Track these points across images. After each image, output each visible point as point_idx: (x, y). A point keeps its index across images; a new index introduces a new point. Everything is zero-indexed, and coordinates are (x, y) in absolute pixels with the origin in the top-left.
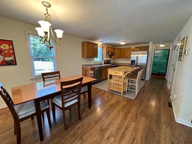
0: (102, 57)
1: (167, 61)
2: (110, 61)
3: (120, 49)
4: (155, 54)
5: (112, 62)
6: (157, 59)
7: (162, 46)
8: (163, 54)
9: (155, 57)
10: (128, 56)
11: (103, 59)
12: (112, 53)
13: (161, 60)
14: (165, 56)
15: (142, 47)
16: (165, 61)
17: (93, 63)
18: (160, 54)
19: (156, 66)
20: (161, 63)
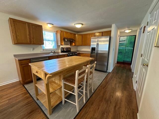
1: (133, 49)
2: (70, 48)
3: (82, 35)
4: (121, 41)
5: (75, 50)
6: (122, 47)
7: (127, 31)
8: (129, 40)
9: (121, 45)
10: (90, 43)
11: (58, 46)
13: (127, 48)
14: (131, 43)
15: (104, 32)
16: (130, 49)
17: (41, 51)
18: (126, 41)
19: (122, 55)
20: (127, 50)
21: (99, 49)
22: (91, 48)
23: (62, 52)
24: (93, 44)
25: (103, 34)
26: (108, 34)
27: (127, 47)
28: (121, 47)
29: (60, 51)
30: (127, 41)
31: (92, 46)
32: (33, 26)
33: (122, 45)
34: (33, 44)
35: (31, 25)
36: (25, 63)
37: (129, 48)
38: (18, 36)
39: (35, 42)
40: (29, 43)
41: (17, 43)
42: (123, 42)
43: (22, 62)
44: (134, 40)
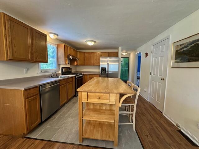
0: (58, 62)
1: (128, 69)
2: (71, 68)
3: (85, 52)
5: (75, 71)
8: (124, 62)
10: (95, 63)
11: (59, 65)
12: (74, 57)
14: (126, 64)
15: (111, 52)
17: (38, 73)
20: (124, 70)
21: (109, 70)
22: (101, 69)
23: (63, 73)
24: (103, 64)
25: (110, 55)
26: (116, 55)
27: (124, 67)
29: (60, 72)
31: (101, 66)
32: (37, 34)
34: (35, 61)
35: (34, 32)
36: (34, 94)
37: (126, 68)
38: (15, 46)
39: (37, 58)
40: (31, 60)
41: (12, 59)
43: (29, 93)
44: (128, 61)
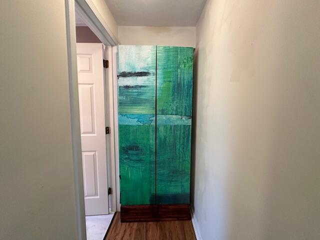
1: (189, 122)
6: (137, 110)
8: (166, 74)
9: (127, 97)
13: (162, 118)
16: (179, 123)
18: (152, 78)
19: (140, 161)
20: (162, 133)
27: (163, 112)
28: (133, 116)
30: (159, 72)
33: (136, 102)
37: (175, 119)
42: (140, 81)
44: (191, 71)
